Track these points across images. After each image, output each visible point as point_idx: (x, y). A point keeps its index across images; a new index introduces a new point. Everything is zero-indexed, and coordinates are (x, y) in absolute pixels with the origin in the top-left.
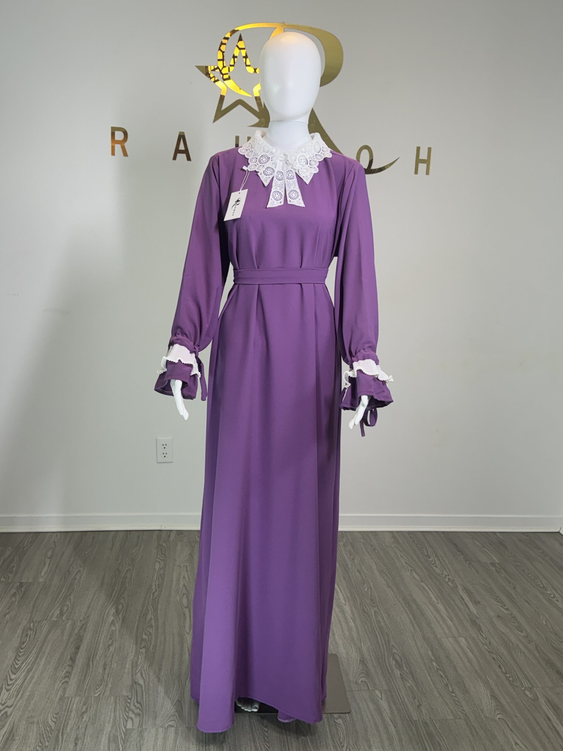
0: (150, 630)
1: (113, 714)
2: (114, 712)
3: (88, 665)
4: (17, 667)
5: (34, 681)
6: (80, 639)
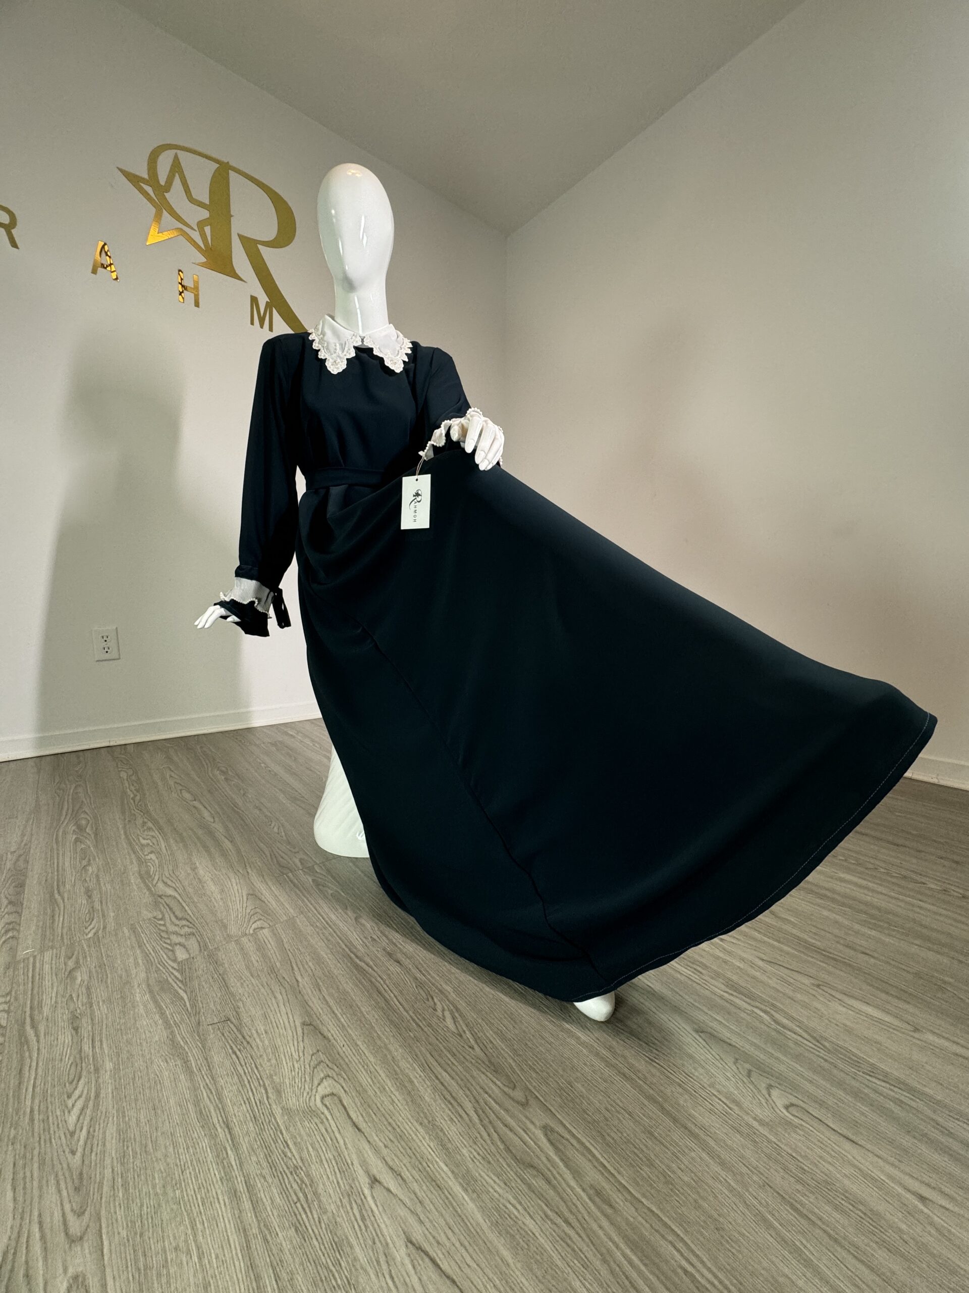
1: (138, 951)
2: (140, 947)
3: (52, 901)
6: (20, 874)
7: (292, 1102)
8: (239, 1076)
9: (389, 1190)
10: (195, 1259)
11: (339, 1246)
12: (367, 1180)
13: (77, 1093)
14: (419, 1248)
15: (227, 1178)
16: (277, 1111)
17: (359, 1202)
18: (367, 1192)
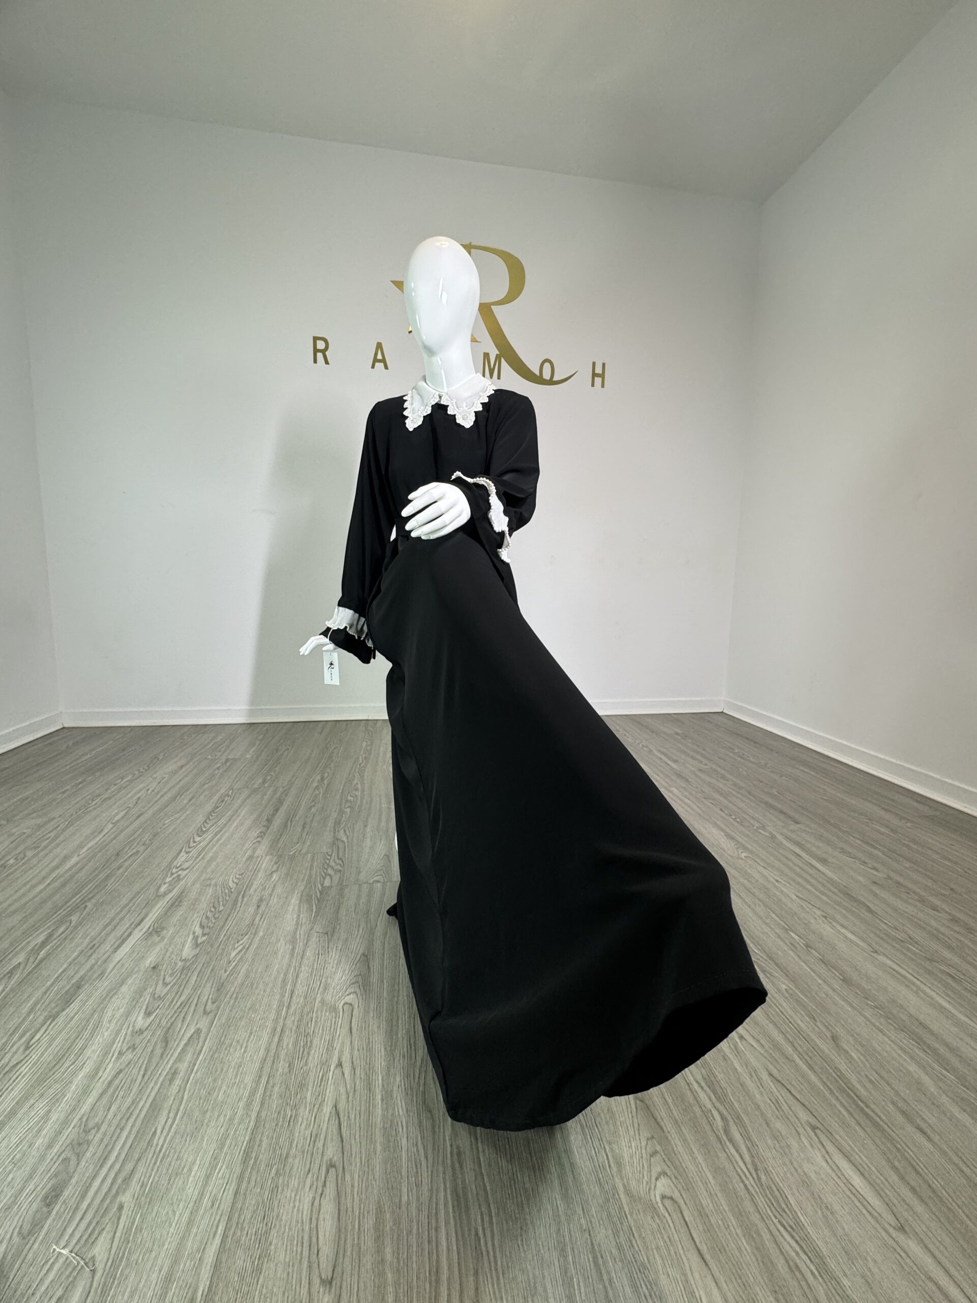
0: (357, 793)
1: (308, 871)
2: (310, 869)
3: (286, 826)
4: (204, 829)
5: (221, 842)
6: (280, 802)
7: (328, 998)
8: (313, 969)
9: (343, 1074)
10: (243, 1050)
11: (302, 1086)
12: (337, 1062)
13: (241, 942)
14: (338, 1114)
15: (276, 1021)
16: (319, 999)
17: (325, 1071)
18: (332, 1068)
